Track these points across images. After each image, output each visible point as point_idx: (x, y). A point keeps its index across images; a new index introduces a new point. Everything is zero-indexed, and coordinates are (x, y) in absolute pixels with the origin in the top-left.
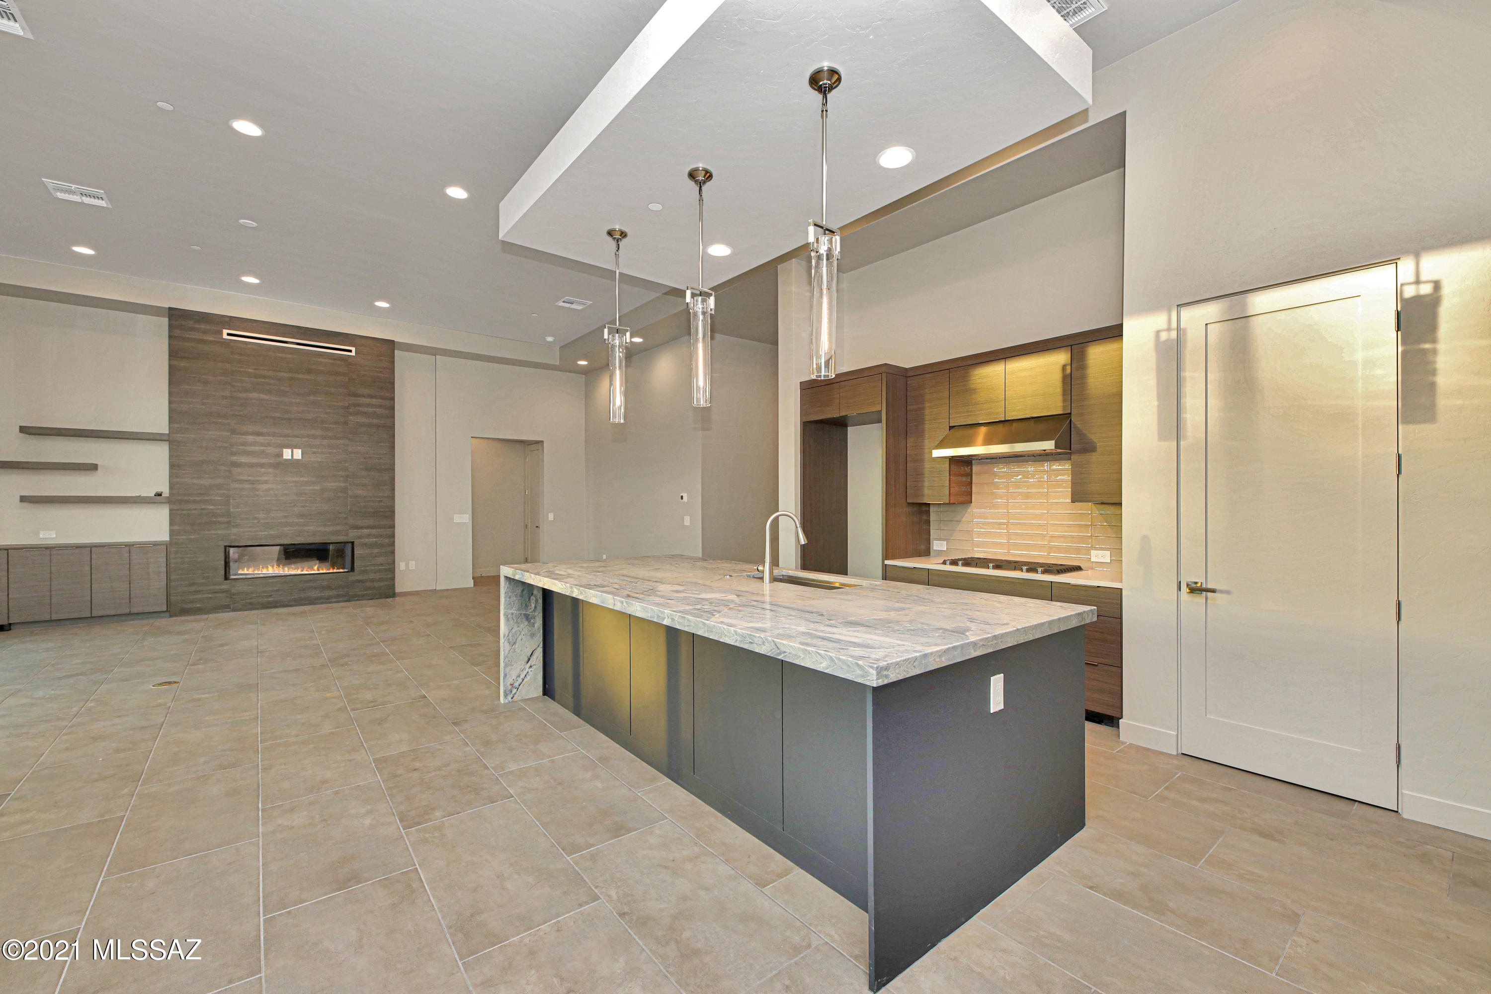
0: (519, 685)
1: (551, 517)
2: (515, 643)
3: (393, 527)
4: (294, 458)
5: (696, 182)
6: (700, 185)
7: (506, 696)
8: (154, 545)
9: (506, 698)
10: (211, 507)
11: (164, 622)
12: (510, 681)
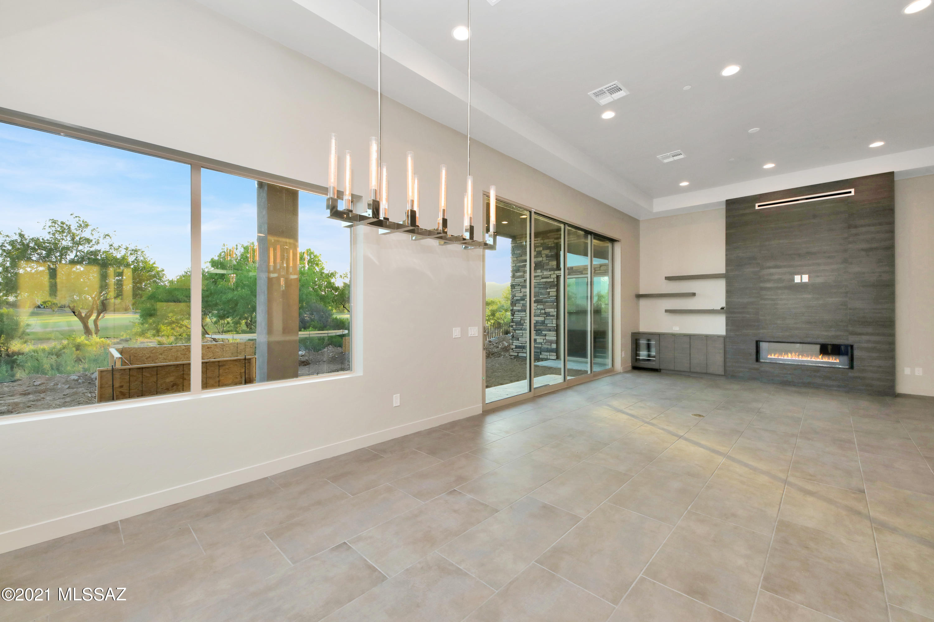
4: (803, 281)
8: (718, 337)
10: (748, 316)
11: (722, 381)
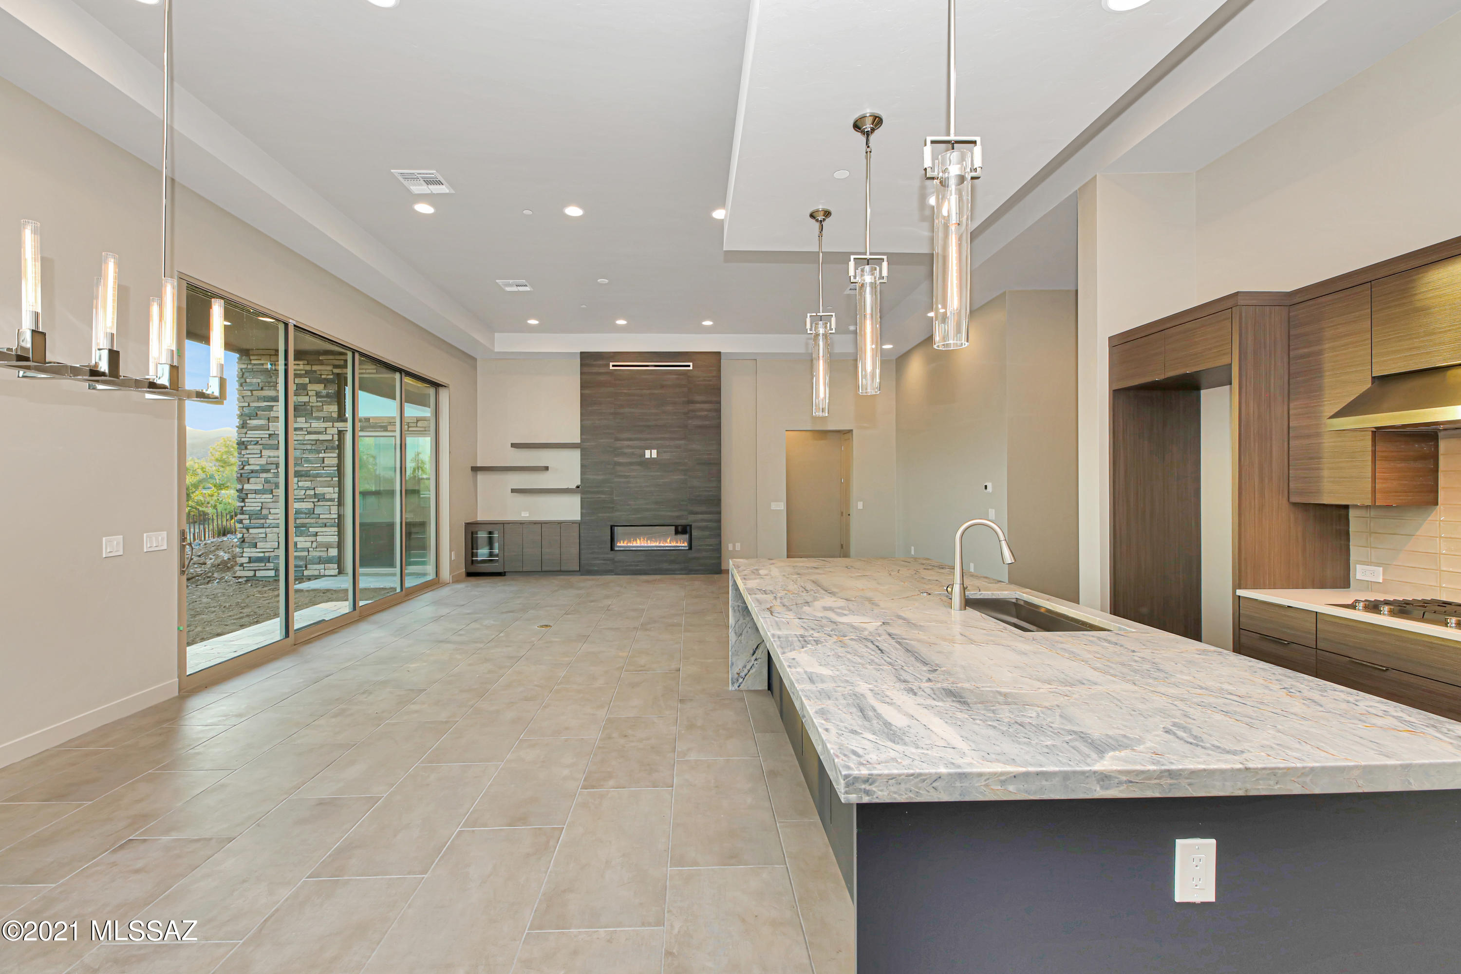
0: (745, 676)
1: (860, 505)
2: (741, 634)
3: (720, 513)
4: (652, 457)
5: (863, 132)
6: (868, 134)
7: (733, 683)
8: (573, 523)
9: (733, 686)
10: (603, 496)
11: (575, 579)
12: (737, 670)
